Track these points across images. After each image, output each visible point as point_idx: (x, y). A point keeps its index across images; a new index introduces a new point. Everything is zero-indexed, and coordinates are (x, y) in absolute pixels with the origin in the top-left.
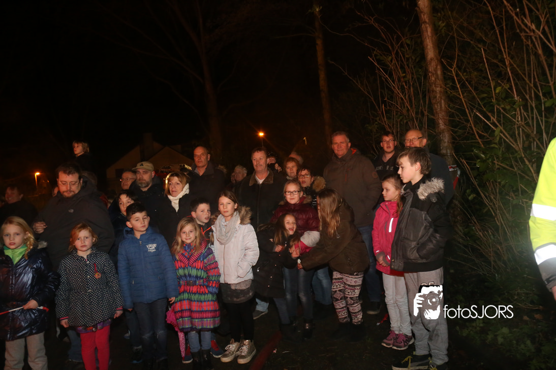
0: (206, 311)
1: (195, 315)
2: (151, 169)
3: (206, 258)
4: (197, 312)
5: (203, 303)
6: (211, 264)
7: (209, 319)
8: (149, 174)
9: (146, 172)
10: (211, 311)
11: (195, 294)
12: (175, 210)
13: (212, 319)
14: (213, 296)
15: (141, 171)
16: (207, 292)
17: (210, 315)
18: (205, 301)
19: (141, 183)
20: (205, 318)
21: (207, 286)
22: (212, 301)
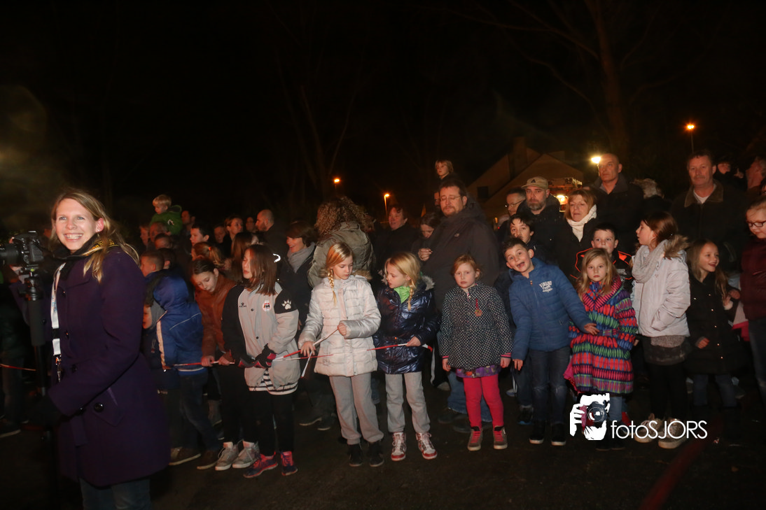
0: (613, 371)
1: (597, 373)
2: (545, 186)
3: (618, 302)
4: (600, 369)
5: (609, 359)
6: (625, 311)
7: (615, 382)
8: (542, 192)
9: (539, 190)
10: (619, 372)
11: (599, 346)
12: (577, 239)
13: (619, 382)
14: (624, 353)
15: (533, 189)
16: (616, 346)
17: (617, 376)
18: (612, 358)
19: (533, 205)
20: (610, 379)
21: (618, 339)
22: (621, 358)
